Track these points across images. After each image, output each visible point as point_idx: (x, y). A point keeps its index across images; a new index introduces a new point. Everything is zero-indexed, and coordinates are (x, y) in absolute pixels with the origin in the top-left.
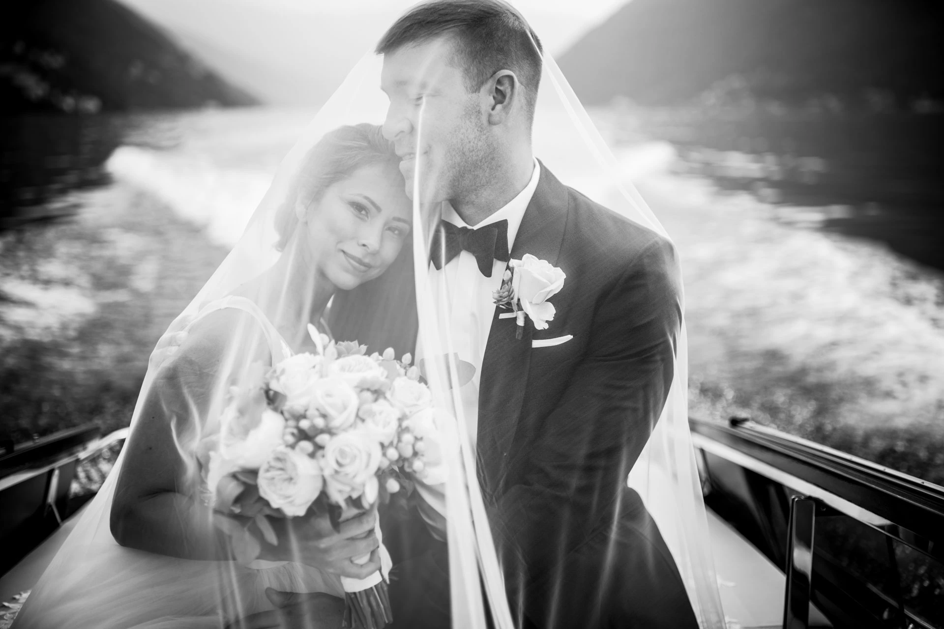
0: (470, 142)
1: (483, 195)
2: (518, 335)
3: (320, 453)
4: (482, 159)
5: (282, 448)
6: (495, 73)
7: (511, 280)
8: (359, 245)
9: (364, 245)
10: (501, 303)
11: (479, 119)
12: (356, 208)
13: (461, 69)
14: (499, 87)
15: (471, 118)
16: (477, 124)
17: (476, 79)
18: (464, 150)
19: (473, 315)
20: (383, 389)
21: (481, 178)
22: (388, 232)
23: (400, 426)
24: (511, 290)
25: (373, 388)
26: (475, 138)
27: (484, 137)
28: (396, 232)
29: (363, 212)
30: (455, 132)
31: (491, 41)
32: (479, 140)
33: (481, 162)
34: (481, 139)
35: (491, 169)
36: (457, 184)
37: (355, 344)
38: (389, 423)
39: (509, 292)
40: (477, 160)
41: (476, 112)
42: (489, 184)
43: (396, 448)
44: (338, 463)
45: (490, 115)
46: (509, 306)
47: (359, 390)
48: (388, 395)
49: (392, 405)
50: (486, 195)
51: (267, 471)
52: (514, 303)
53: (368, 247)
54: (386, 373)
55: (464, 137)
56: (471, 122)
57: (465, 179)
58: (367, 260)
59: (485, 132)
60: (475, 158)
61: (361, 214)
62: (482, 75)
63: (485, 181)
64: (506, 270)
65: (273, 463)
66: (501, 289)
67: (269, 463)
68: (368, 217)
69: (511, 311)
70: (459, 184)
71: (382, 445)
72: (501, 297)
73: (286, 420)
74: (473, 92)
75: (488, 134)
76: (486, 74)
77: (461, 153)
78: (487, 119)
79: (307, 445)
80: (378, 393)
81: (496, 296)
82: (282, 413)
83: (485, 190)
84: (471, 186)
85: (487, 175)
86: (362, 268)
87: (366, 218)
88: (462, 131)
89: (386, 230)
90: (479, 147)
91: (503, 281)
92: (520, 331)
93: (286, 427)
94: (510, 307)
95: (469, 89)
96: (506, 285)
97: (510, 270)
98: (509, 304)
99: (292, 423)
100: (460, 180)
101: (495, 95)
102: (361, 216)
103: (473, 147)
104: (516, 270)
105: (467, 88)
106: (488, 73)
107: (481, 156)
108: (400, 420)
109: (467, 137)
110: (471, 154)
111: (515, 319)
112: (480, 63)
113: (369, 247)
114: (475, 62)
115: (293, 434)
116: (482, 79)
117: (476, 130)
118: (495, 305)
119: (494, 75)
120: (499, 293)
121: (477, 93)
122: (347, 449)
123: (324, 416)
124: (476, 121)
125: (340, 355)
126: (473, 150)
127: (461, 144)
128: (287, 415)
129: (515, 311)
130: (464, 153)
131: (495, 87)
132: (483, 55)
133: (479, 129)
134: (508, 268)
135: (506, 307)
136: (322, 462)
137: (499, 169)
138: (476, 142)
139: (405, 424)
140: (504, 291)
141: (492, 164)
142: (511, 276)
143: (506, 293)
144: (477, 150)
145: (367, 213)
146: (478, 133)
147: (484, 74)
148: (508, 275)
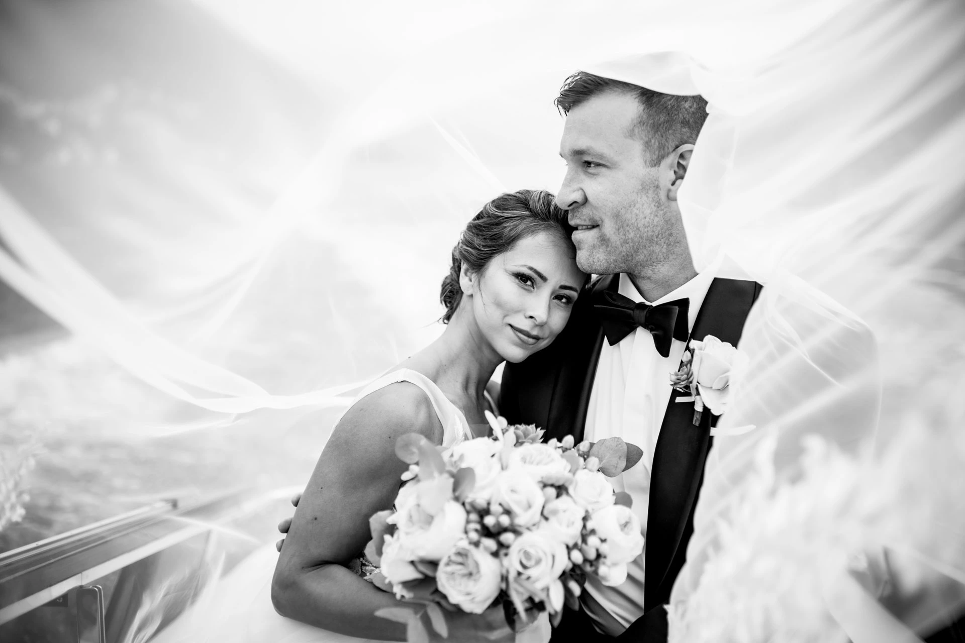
0: (645, 218)
1: (661, 271)
2: (696, 421)
3: (503, 552)
4: (658, 235)
5: (464, 544)
6: (677, 147)
7: (690, 362)
8: (526, 318)
9: (531, 317)
10: (679, 386)
11: (657, 194)
12: (521, 279)
13: (642, 142)
14: (681, 162)
15: (647, 192)
16: (655, 199)
17: (657, 152)
18: (639, 225)
19: (648, 396)
20: (567, 485)
21: (657, 253)
22: (555, 301)
23: (584, 527)
24: (690, 373)
25: (557, 484)
26: (651, 213)
27: (661, 212)
28: (564, 300)
29: (529, 283)
30: (630, 207)
31: (676, 113)
32: (656, 216)
33: (657, 237)
34: (658, 215)
35: (668, 245)
36: (630, 258)
37: (532, 428)
38: (573, 523)
39: (688, 375)
40: (653, 236)
41: (654, 187)
42: (666, 260)
43: (580, 550)
44: (521, 563)
45: (669, 190)
46: (687, 389)
47: (542, 485)
48: (571, 490)
49: (575, 502)
50: (663, 270)
51: (448, 564)
52: (692, 387)
53: (535, 319)
54: (569, 468)
55: (639, 212)
56: (647, 197)
57: (639, 254)
58: (535, 332)
59: (662, 208)
60: (650, 234)
61: (527, 285)
62: (664, 149)
63: (662, 257)
64: (685, 350)
65: (454, 558)
66: (679, 371)
67: (449, 557)
68: (534, 288)
69: (689, 394)
70: (632, 259)
71: (568, 547)
72: (678, 379)
73: (468, 512)
74: (652, 166)
75: (667, 209)
76: (668, 148)
77: (635, 228)
78: (667, 194)
79: (490, 544)
80: (561, 489)
81: (674, 378)
82: (463, 504)
83: (663, 266)
84: (647, 261)
85: (664, 250)
86: (531, 341)
87: (532, 289)
88: (637, 206)
89: (553, 299)
90: (655, 223)
91: (682, 362)
92: (698, 417)
93: (468, 522)
94: (688, 391)
95: (648, 162)
96: (685, 367)
97: (689, 351)
98: (687, 387)
99: (474, 517)
100: (634, 255)
101: (676, 169)
102: (526, 287)
103: (649, 223)
104: (696, 352)
105: (646, 162)
106: (670, 147)
107: (657, 231)
108: (585, 519)
109: (643, 212)
110: (646, 230)
111: (693, 403)
112: (662, 137)
113: (537, 319)
114: (657, 136)
115: (476, 530)
116: (663, 152)
117: (652, 205)
118: (672, 388)
119: (677, 149)
120: (677, 375)
121: (656, 167)
122: (532, 551)
123: (508, 512)
124: (653, 196)
125: (519, 443)
126: (649, 226)
127: (635, 219)
128: (468, 507)
129: (694, 395)
130: (638, 229)
131: (677, 162)
132: (666, 128)
133: (656, 205)
134: (687, 348)
135: (684, 391)
136: (506, 561)
137: (678, 245)
138: (652, 218)
139: (590, 525)
140: (683, 373)
141: (670, 240)
142: (691, 358)
143: (685, 376)
144: (652, 226)
145: (533, 283)
146: (655, 209)
147: (666, 147)
148: (687, 356)
